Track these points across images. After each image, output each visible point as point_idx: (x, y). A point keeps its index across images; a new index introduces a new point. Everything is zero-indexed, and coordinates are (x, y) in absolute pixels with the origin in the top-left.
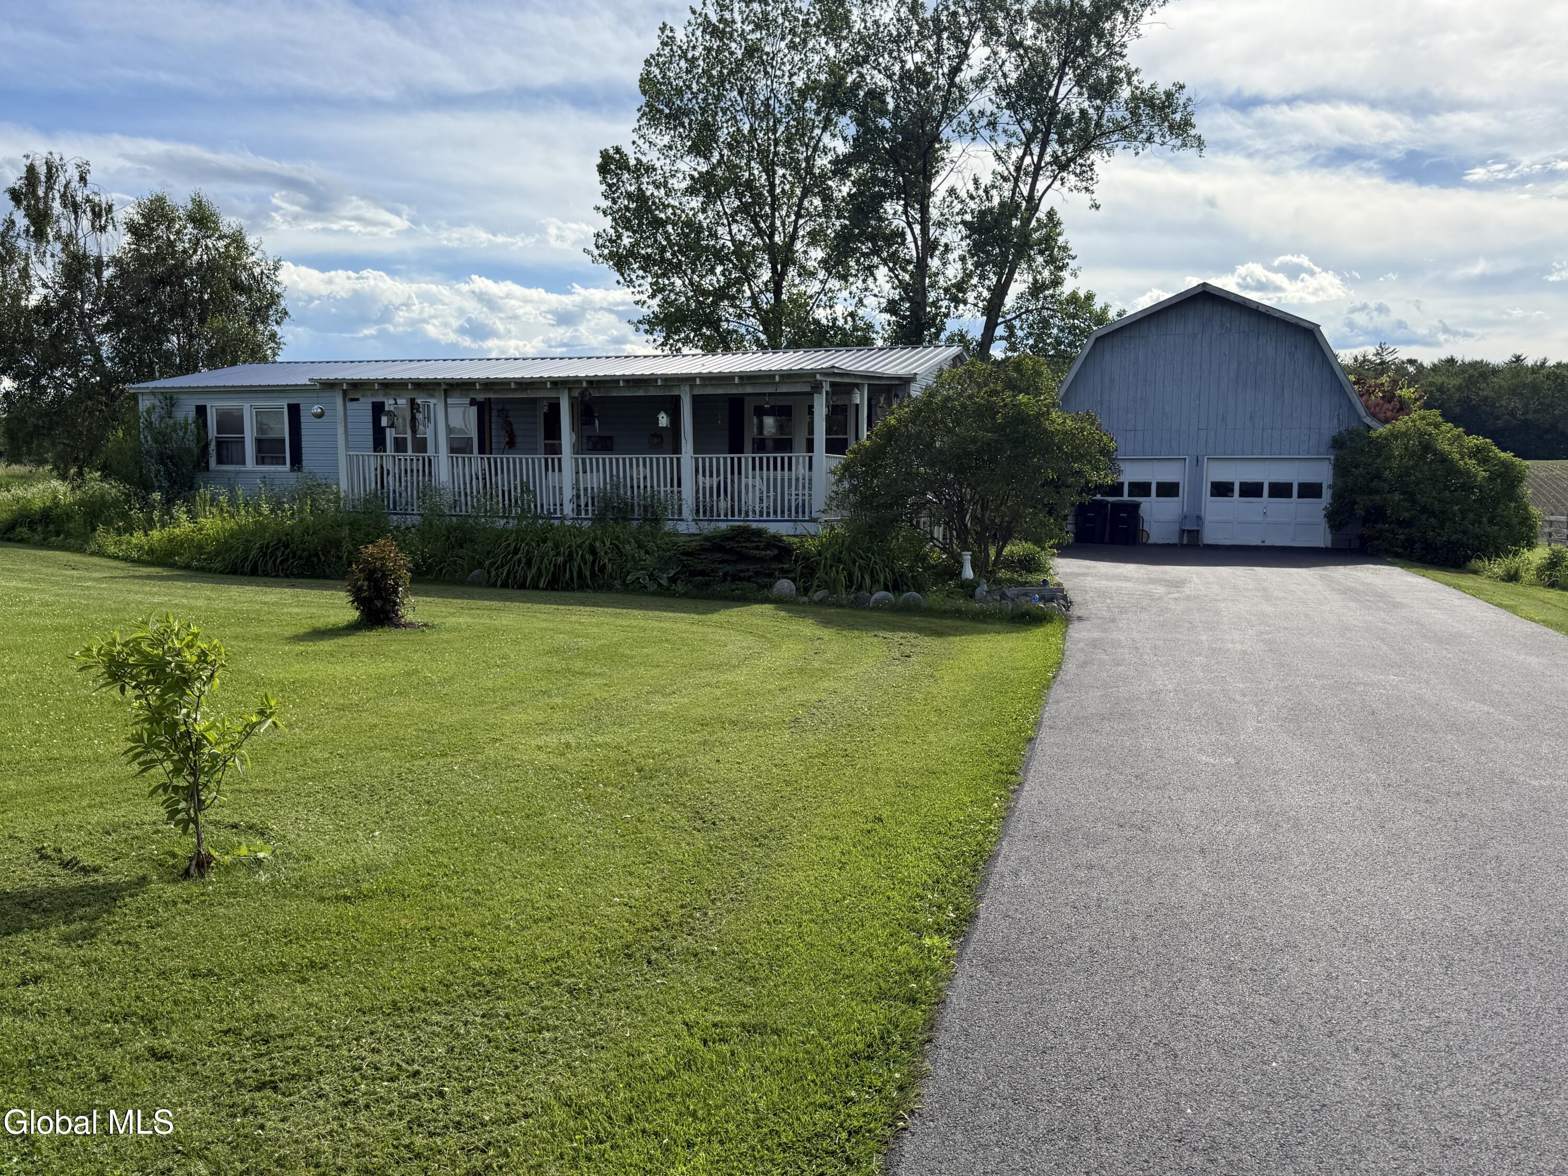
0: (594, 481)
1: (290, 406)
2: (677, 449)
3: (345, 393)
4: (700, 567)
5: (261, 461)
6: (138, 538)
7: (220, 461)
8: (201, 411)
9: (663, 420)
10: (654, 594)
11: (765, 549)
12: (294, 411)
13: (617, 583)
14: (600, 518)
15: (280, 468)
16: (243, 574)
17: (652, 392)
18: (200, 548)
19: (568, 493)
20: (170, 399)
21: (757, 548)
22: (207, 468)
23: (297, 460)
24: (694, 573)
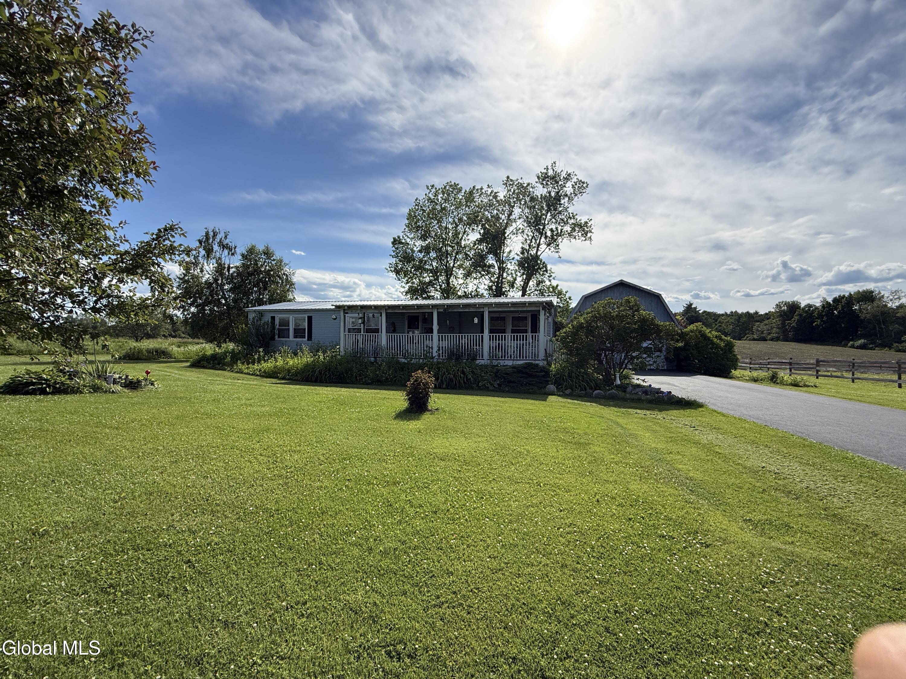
0: (445, 344)
1: (308, 317)
2: (482, 332)
3: (344, 310)
4: (512, 380)
5: (295, 337)
6: (256, 366)
7: (279, 337)
8: (273, 318)
9: (476, 320)
10: (493, 391)
11: (541, 372)
12: (310, 319)
13: (475, 386)
14: (450, 358)
15: (304, 339)
16: (311, 381)
17: (472, 310)
18: (289, 371)
19: (435, 349)
20: (261, 313)
21: (537, 372)
22: (274, 339)
23: (310, 338)
24: (510, 382)
